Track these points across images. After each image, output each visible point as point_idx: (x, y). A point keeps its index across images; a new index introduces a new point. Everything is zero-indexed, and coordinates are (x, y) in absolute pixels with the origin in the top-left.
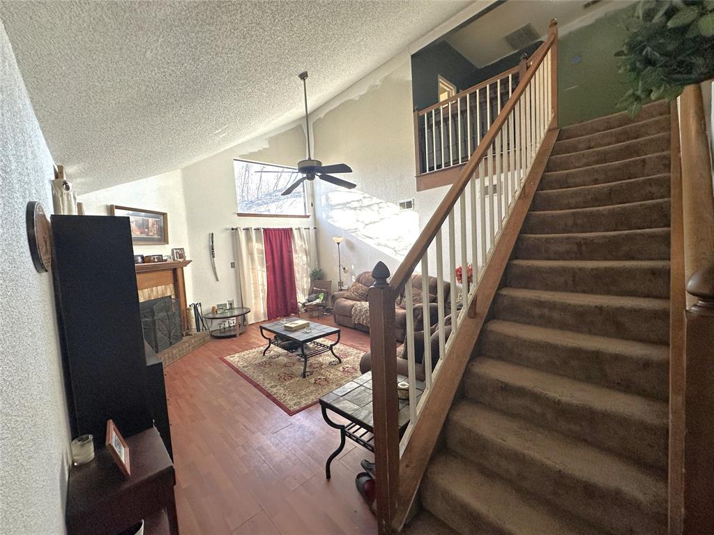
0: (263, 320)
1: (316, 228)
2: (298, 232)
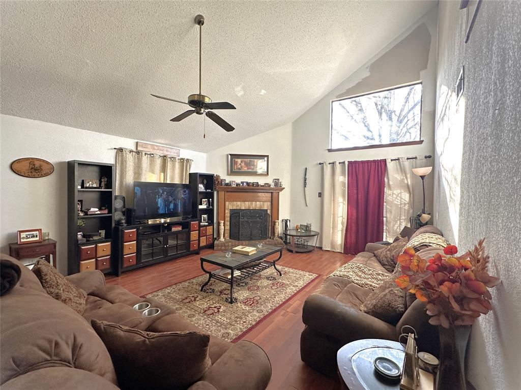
0: (339, 251)
1: (430, 157)
2: (398, 164)
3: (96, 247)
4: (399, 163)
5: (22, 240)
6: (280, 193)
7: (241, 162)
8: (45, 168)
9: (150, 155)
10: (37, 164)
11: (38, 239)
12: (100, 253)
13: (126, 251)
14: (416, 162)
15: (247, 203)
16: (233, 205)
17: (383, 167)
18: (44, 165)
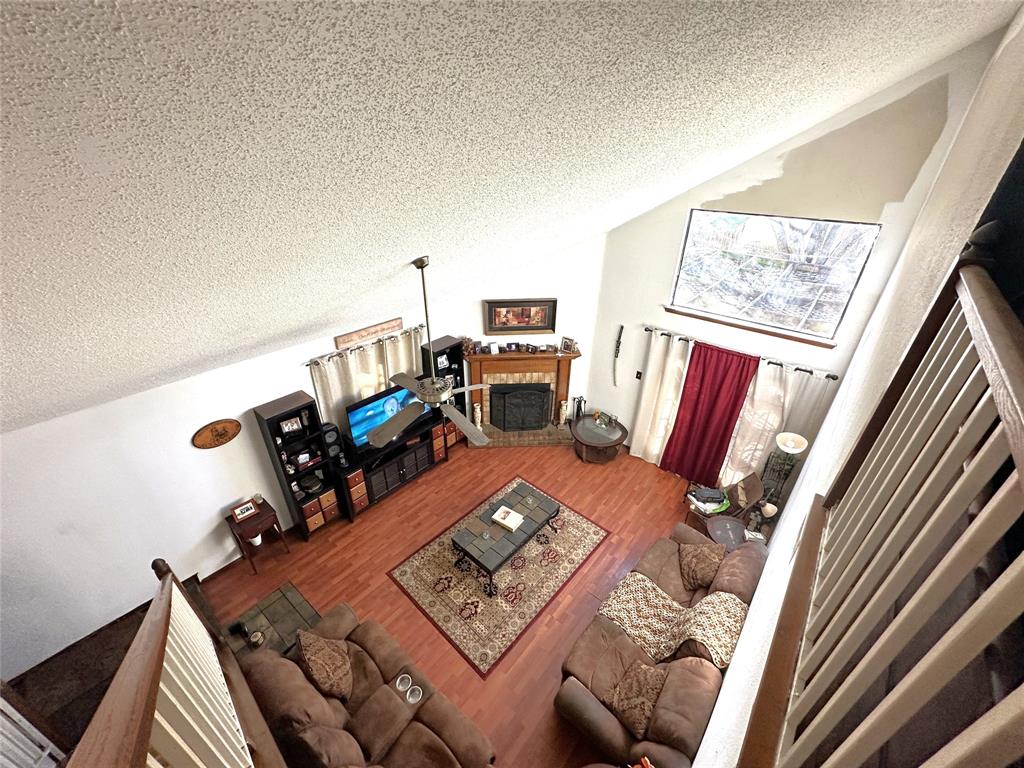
0: (653, 462)
1: (834, 378)
2: (778, 372)
3: (319, 500)
4: (781, 372)
5: (239, 517)
6: (573, 361)
7: (508, 312)
8: (230, 429)
9: (358, 348)
10: (219, 428)
11: (253, 510)
12: (325, 504)
13: (355, 497)
14: (808, 379)
15: (517, 375)
16: (494, 379)
17: (751, 369)
18: (228, 425)
